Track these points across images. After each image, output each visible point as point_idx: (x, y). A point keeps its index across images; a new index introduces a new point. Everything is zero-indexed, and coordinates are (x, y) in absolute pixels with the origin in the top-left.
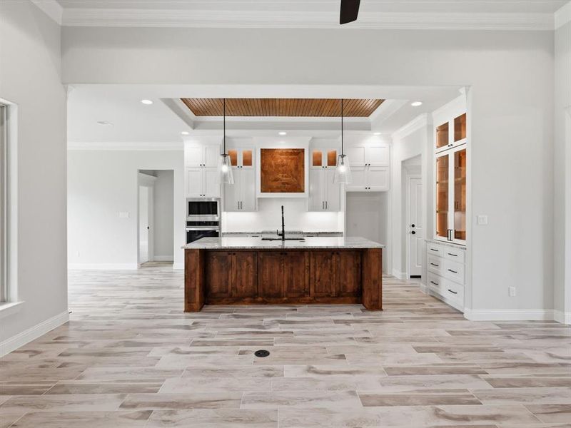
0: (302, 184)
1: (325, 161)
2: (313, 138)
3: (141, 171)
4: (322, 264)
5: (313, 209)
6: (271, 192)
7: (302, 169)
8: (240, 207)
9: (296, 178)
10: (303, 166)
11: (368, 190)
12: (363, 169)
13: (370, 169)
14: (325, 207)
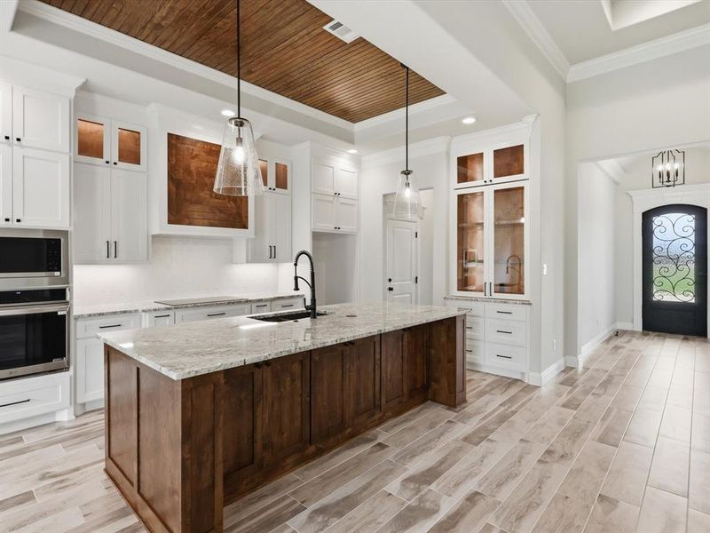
0: (243, 214)
5: (254, 258)
8: (112, 252)
11: (337, 231)
12: (331, 198)
13: (341, 200)
14: (273, 255)
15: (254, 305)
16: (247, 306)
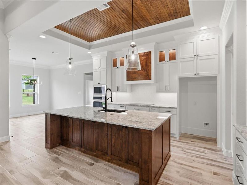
0: (150, 75)
1: (167, 58)
2: (157, 43)
3: (86, 74)
4: (116, 134)
5: (159, 91)
6: (132, 80)
7: (150, 64)
8: (118, 90)
9: (146, 71)
10: (151, 63)
11: (197, 76)
12: (192, 59)
13: (199, 58)
14: (167, 89)
15: (150, 108)
16: (148, 108)
